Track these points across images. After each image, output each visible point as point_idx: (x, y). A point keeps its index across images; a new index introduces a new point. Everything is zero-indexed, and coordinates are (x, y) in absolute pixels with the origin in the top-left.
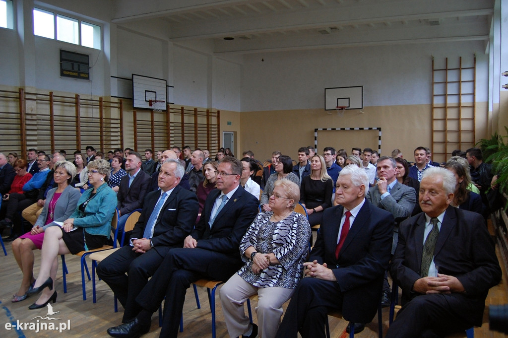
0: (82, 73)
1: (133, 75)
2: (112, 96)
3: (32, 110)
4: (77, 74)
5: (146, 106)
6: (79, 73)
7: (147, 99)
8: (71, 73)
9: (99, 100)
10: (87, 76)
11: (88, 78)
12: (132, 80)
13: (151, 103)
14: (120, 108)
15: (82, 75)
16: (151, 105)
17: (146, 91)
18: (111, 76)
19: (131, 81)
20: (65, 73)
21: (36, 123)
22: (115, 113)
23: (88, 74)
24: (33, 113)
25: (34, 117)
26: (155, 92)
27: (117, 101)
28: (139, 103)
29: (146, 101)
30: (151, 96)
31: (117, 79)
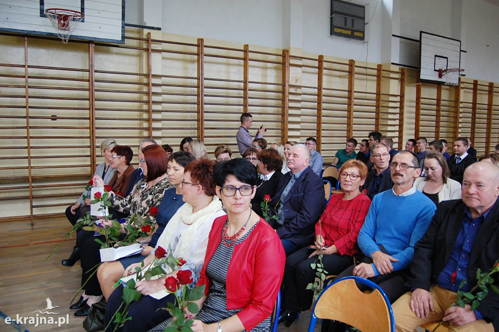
0: (357, 31)
1: (421, 32)
2: (392, 64)
3: (297, 81)
4: (349, 33)
5: (435, 77)
6: (353, 31)
7: (437, 69)
8: (343, 31)
9: (376, 68)
10: (362, 35)
11: (362, 38)
12: (420, 41)
13: (440, 73)
14: (402, 80)
15: (356, 34)
16: (440, 76)
17: (436, 56)
18: (393, 35)
19: (419, 43)
20: (336, 30)
21: (300, 99)
22: (394, 87)
23: (363, 32)
24: (298, 84)
25: (299, 91)
26: (447, 58)
27: (398, 71)
28: (427, 73)
29: (435, 70)
30: (441, 64)
31: (399, 39)
